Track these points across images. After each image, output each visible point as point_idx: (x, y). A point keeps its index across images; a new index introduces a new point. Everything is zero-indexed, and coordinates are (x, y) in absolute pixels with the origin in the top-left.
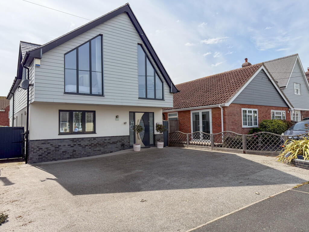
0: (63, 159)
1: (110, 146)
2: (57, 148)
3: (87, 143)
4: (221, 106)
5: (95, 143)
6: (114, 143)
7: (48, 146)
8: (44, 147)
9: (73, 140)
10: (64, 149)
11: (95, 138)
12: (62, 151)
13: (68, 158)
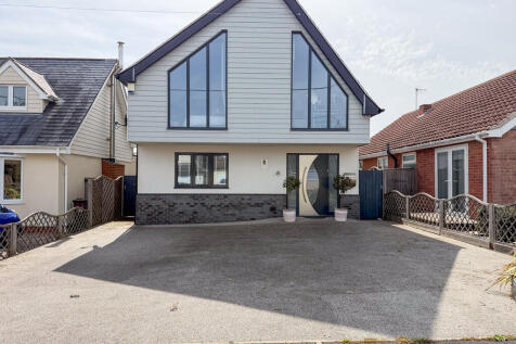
0: (180, 223)
1: (250, 210)
2: (172, 206)
3: (214, 202)
4: (480, 136)
5: (227, 203)
6: (257, 205)
7: (160, 202)
8: (154, 203)
9: (193, 196)
10: (180, 209)
11: (225, 196)
12: (177, 211)
13: (187, 222)
